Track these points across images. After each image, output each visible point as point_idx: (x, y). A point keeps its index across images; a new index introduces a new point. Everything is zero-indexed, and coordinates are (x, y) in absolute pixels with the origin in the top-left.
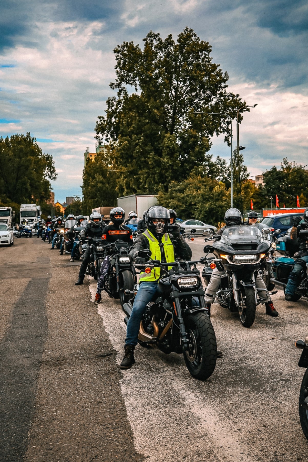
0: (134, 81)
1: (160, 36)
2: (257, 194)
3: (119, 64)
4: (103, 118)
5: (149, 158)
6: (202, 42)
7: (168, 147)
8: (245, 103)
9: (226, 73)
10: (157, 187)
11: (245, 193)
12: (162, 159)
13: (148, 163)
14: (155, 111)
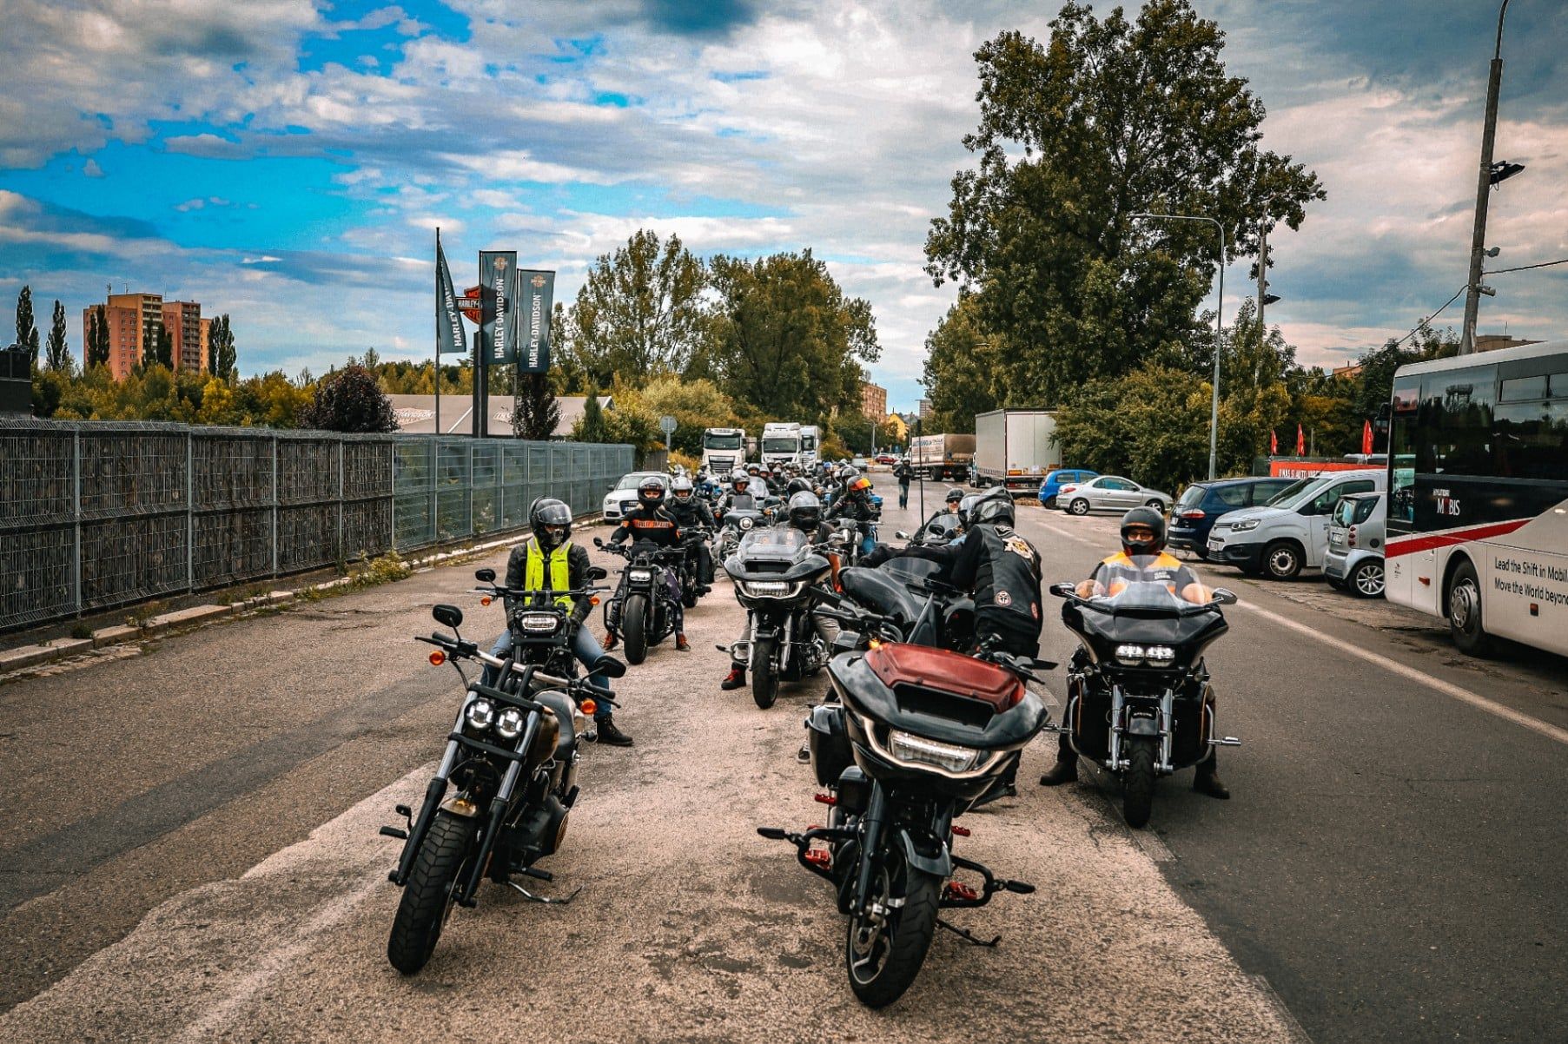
0: (1024, 129)
1: (1092, 14)
2: (1339, 411)
3: (987, 87)
4: (944, 222)
5: (1048, 320)
6: (1202, 22)
7: (1096, 293)
8: (1314, 177)
9: (1258, 102)
10: (1067, 390)
11: (1265, 413)
12: (1079, 322)
13: (1046, 331)
14: (1068, 204)
